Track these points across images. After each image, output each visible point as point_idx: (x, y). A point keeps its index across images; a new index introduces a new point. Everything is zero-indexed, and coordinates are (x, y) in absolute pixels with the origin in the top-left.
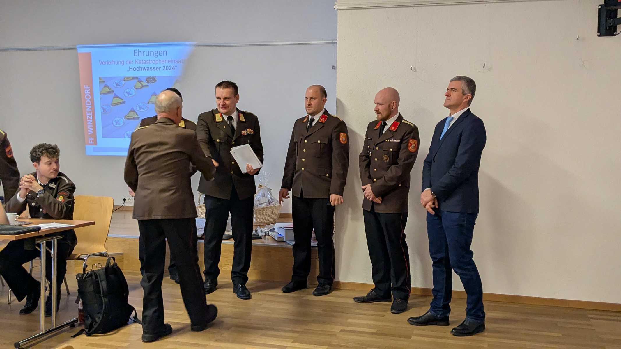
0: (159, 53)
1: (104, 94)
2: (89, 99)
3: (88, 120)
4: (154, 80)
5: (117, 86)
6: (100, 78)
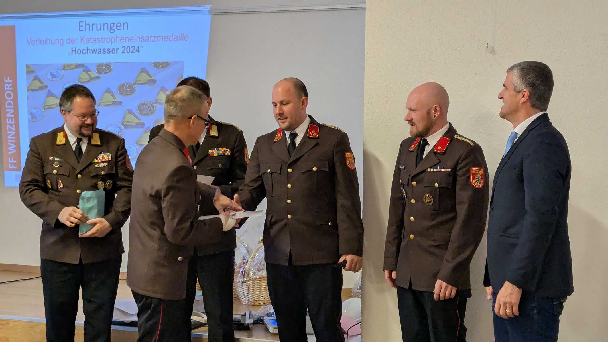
0: (117, 26)
1: (33, 90)
2: (11, 98)
3: (9, 132)
4: (108, 69)
5: (52, 77)
6: (27, 67)
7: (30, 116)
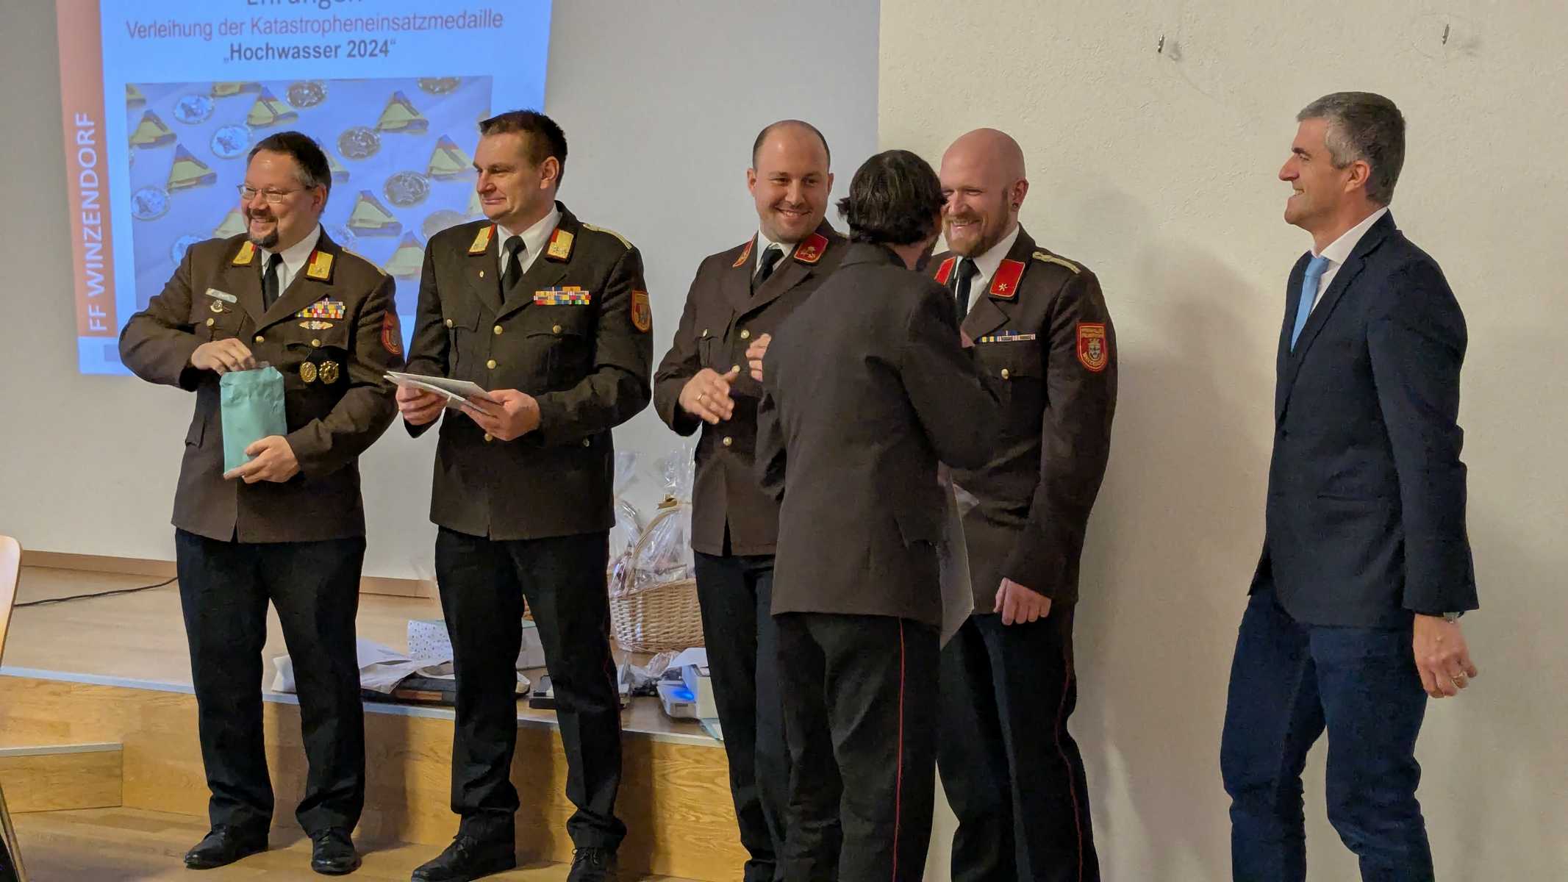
1: (143, 146)
2: (91, 165)
3: (88, 245)
4: (316, 94)
5: (187, 115)
6: (129, 89)
7: (137, 208)
